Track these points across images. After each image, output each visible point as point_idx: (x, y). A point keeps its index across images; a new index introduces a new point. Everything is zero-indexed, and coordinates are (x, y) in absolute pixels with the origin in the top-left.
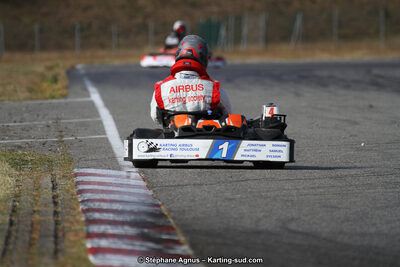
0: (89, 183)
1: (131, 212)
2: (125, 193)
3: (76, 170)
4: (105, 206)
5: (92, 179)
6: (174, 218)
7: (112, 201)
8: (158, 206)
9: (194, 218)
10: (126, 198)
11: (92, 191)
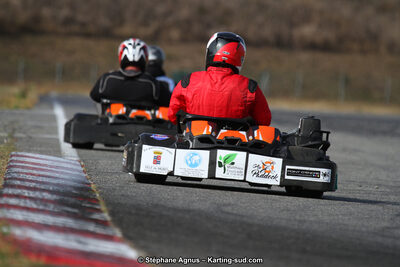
0: (22, 162)
1: (58, 185)
2: (57, 172)
3: (13, 153)
4: (31, 178)
5: (27, 160)
6: (101, 194)
7: (39, 175)
8: (89, 184)
9: (123, 195)
10: (57, 175)
11: (23, 167)
